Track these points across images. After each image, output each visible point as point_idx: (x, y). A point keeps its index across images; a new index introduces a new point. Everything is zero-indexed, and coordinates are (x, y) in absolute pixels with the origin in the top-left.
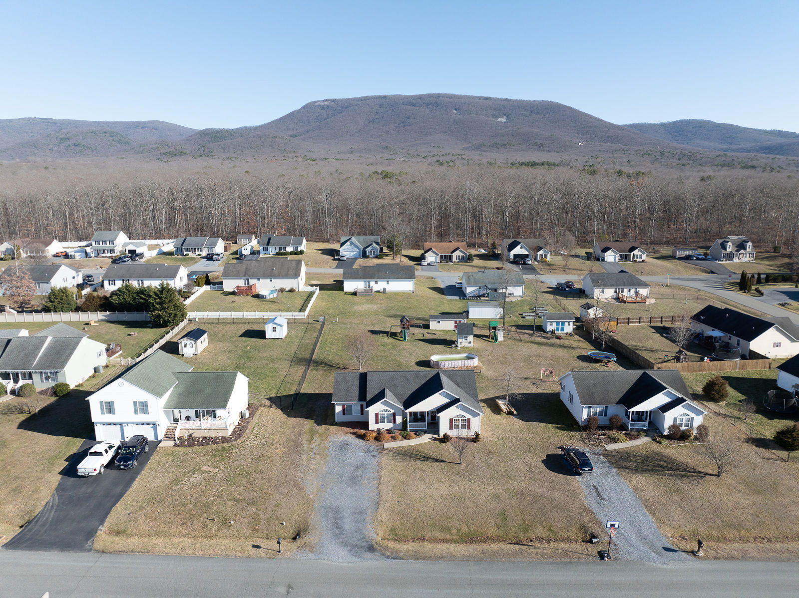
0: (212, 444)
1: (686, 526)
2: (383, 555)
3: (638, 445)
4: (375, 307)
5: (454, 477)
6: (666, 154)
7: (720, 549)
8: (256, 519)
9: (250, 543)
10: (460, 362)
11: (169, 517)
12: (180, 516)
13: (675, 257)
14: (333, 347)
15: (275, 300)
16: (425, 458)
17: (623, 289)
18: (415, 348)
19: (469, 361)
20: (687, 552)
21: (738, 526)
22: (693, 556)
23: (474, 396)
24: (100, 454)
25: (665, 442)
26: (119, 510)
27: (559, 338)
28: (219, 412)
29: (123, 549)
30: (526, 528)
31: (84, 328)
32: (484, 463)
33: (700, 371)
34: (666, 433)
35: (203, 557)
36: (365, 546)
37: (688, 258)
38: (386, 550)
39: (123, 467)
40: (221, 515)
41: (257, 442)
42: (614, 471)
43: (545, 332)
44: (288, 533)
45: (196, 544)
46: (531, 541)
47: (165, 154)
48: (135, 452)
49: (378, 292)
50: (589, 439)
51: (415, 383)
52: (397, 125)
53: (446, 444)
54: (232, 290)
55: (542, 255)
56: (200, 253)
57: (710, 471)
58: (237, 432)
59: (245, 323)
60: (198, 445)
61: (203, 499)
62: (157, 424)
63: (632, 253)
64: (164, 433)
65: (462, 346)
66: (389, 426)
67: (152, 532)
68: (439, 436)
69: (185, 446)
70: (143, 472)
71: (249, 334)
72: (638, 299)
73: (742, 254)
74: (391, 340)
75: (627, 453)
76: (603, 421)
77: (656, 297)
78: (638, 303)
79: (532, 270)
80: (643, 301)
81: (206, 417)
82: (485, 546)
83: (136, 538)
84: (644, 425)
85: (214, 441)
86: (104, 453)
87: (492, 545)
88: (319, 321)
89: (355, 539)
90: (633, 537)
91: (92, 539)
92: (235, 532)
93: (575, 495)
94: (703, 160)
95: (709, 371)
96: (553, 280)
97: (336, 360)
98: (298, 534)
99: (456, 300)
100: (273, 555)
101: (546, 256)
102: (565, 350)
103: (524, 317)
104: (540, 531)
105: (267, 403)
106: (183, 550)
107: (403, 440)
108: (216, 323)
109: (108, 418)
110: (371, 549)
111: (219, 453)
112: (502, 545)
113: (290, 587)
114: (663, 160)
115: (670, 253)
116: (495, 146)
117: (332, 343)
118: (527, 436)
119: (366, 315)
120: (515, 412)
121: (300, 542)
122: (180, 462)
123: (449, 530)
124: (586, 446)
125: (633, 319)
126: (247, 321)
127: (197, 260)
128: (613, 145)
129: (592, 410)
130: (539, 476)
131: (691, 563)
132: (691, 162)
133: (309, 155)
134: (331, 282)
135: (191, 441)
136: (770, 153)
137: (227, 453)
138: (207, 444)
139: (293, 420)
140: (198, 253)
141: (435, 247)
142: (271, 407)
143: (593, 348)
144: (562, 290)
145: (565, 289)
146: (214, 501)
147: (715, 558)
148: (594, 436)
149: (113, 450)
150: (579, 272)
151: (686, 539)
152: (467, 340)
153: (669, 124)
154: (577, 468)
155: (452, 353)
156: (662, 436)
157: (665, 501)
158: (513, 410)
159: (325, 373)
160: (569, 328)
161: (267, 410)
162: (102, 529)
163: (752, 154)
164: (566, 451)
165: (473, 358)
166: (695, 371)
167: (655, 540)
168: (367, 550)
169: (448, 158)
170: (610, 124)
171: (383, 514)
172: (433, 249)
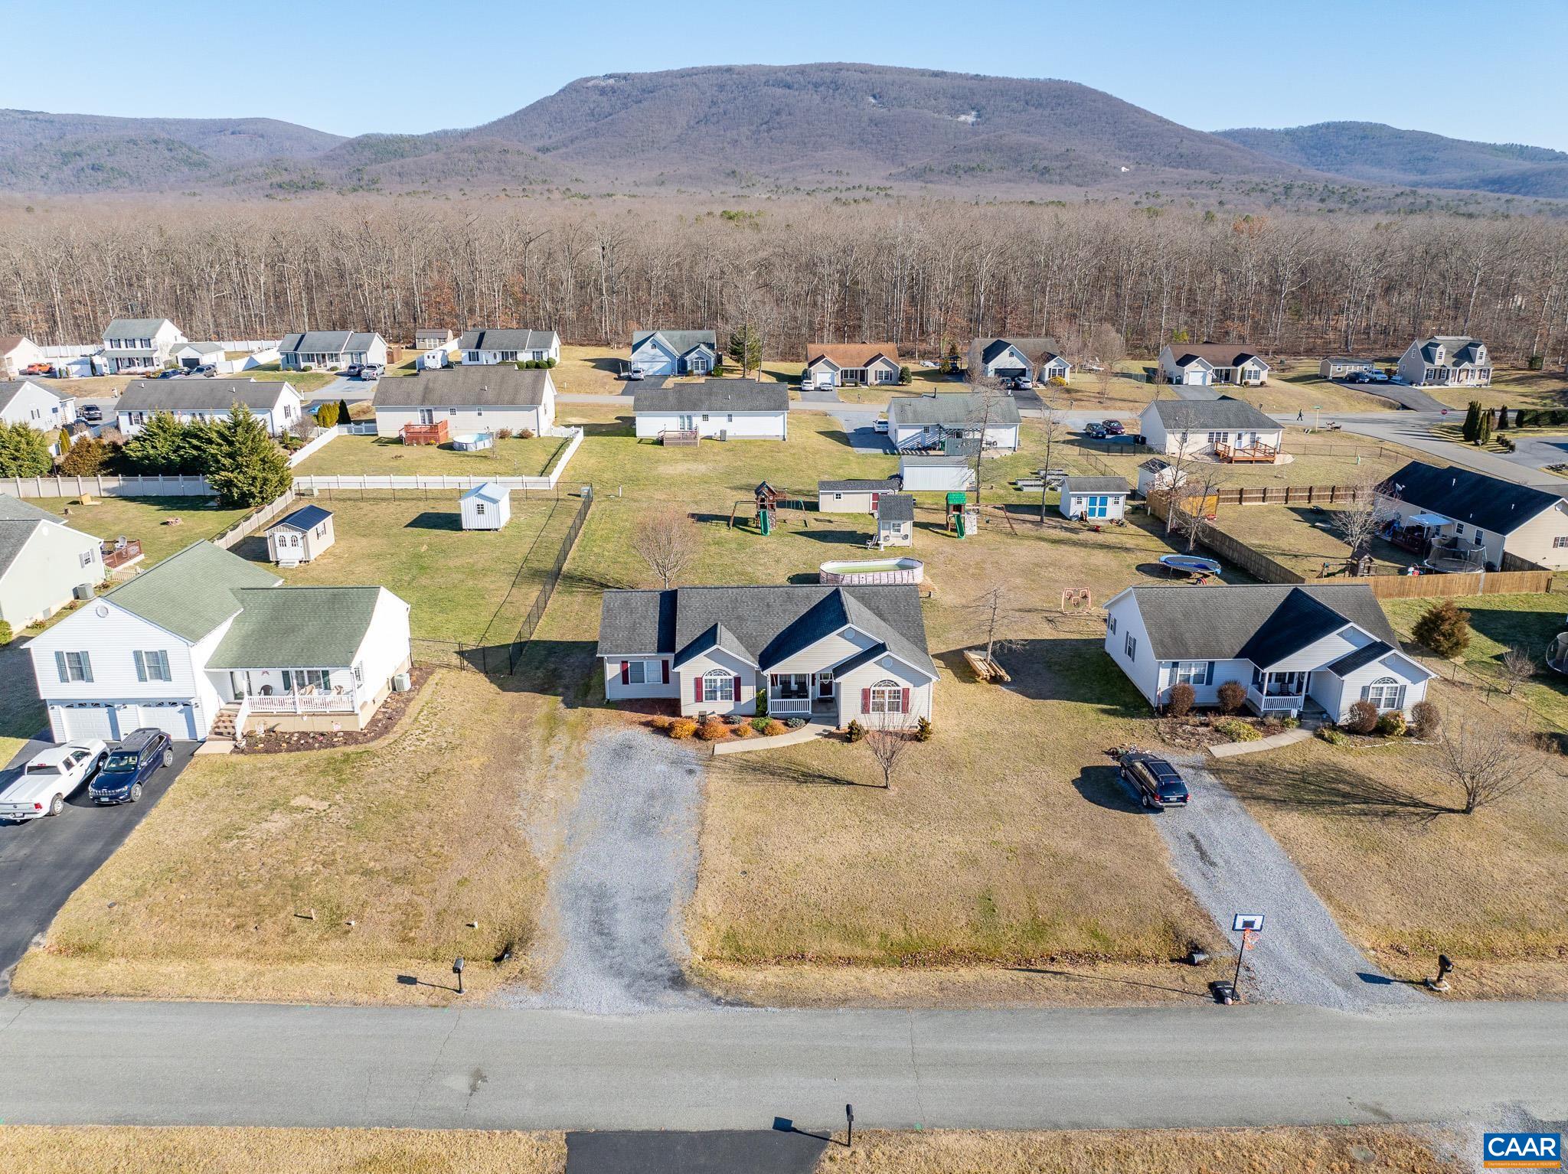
0: (320, 748)
1: (1404, 924)
2: (707, 996)
3: (1283, 747)
4: (701, 468)
5: (873, 818)
6: (1296, 190)
7: (1485, 974)
8: (410, 915)
9: (393, 971)
10: (884, 575)
11: (207, 911)
12: (232, 910)
13: (1326, 377)
14: (609, 546)
15: (490, 455)
16: (807, 777)
17: (1226, 434)
18: (787, 549)
19: (905, 573)
20: (1412, 982)
21: (1520, 923)
22: (1428, 992)
23: (919, 641)
24: (52, 770)
25: (1342, 739)
26: (88, 897)
27: (1096, 530)
28: (338, 677)
29: (85, 988)
30: (1039, 930)
31: (66, 511)
32: (940, 787)
33: (1401, 594)
34: (1344, 719)
35: (275, 1007)
36: (662, 976)
37: (1353, 379)
38: (713, 985)
39: (107, 800)
40: (329, 905)
41: (425, 743)
42: (1233, 803)
43: (1064, 518)
44: (484, 946)
45: (262, 974)
46: (1053, 959)
47: (280, 186)
48: (135, 766)
49: (710, 438)
50: (1173, 733)
51: (784, 611)
52: (753, 128)
53: (856, 744)
54: (396, 435)
55: (1054, 370)
56: (334, 364)
57: (1446, 803)
58: (380, 720)
59: (420, 499)
60: (289, 750)
61: (289, 871)
62: (193, 702)
63: (1239, 368)
64: (210, 722)
65: (888, 544)
66: (726, 706)
67: (163, 947)
68: (838, 728)
69: (259, 752)
70: (154, 812)
71: (427, 521)
72: (1259, 455)
73: (1464, 370)
74: (735, 533)
75: (1261, 765)
76: (1204, 695)
77: (1293, 450)
78: (1257, 461)
79: (1034, 400)
80: (1268, 459)
81: (309, 688)
82: (945, 974)
83: (123, 961)
84: (1294, 705)
85: (325, 739)
86: (62, 768)
87: (962, 971)
88: (579, 496)
89: (641, 960)
90: (1287, 952)
91: (12, 967)
92: (359, 945)
93: (1148, 856)
94: (1369, 202)
95: (1419, 595)
96: (1078, 419)
97: (614, 573)
98: (507, 950)
99: (876, 456)
100: (443, 998)
101: (1062, 373)
102: (1110, 555)
103: (1019, 489)
104: (1072, 938)
105: (455, 660)
106: (231, 988)
107: (757, 737)
108: (355, 500)
109: (77, 690)
110: (678, 981)
111: (334, 768)
112: (984, 971)
113: (479, 1076)
114: (1289, 202)
115: (1316, 370)
116: (953, 171)
117: (607, 539)
118: (1036, 728)
119: (683, 483)
120: (1008, 678)
121: (510, 966)
122: (243, 787)
123: (860, 935)
124: (1168, 749)
125: (1251, 492)
126: (426, 496)
127: (327, 378)
128: (1190, 172)
129: (1180, 671)
130: (1065, 815)
131: (1423, 1009)
132: (1345, 206)
133: (575, 188)
134: (611, 419)
135: (273, 742)
136: (1501, 190)
137: (353, 768)
138: (309, 747)
139: (511, 696)
140: (330, 364)
141: (832, 353)
142: (462, 668)
143: (1169, 549)
144: (1097, 437)
145: (1104, 436)
146: (316, 873)
147: (1480, 996)
148: (1185, 727)
149: (87, 761)
150: (1131, 405)
151: (1406, 954)
152: (899, 531)
153: (1302, 130)
154: (1153, 796)
155: (865, 558)
156: (1334, 727)
157: (1352, 868)
158: (1003, 673)
159: (588, 599)
160: (1116, 509)
161: (453, 674)
162: (41, 941)
163: (1466, 193)
164: (1126, 760)
165: (912, 568)
166: (1391, 595)
167: (1337, 955)
168: (668, 984)
169: (858, 194)
170: (1185, 129)
171: (709, 901)
172: (828, 358)
